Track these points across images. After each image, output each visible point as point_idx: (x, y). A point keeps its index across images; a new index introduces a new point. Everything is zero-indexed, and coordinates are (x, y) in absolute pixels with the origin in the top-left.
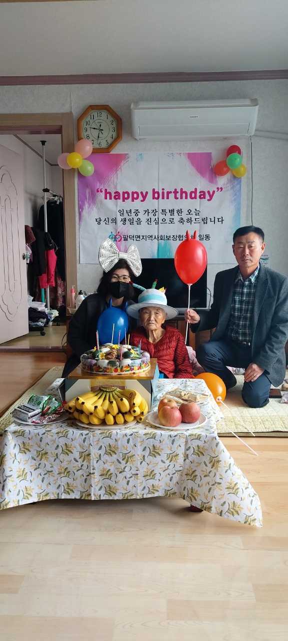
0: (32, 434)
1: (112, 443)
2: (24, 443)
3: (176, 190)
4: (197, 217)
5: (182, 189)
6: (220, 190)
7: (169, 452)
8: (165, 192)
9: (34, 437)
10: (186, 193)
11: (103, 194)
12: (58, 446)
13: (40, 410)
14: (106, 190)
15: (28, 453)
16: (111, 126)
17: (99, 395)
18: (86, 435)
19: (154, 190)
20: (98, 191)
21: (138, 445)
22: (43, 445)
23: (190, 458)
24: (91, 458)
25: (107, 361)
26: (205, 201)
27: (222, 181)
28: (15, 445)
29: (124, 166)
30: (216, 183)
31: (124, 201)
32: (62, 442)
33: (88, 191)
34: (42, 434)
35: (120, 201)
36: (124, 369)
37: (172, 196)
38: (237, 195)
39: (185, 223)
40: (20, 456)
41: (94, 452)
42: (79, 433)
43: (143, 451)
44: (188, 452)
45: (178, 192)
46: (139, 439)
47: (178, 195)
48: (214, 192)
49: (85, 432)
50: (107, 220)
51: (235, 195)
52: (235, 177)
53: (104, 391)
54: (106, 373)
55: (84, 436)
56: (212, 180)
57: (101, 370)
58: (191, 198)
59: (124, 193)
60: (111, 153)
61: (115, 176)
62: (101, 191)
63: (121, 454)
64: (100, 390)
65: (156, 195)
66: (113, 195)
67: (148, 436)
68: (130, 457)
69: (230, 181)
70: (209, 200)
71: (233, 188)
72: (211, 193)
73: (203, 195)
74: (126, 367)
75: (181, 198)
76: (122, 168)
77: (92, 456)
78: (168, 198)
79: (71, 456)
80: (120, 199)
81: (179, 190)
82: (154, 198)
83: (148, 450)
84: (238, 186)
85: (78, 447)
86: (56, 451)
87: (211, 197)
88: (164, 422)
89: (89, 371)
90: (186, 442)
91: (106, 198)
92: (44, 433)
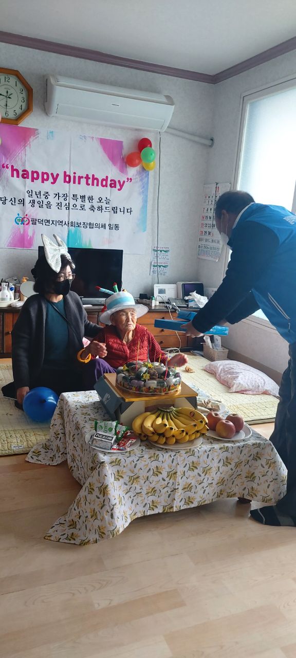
0: (127, 462)
1: (195, 460)
2: (118, 471)
3: (87, 175)
4: (108, 206)
5: (93, 176)
6: (130, 181)
7: (237, 460)
8: (77, 176)
9: (129, 465)
10: (97, 180)
11: (9, 171)
12: (150, 469)
13: (115, 437)
14: (12, 166)
15: (121, 479)
16: (21, 96)
18: (174, 456)
19: (65, 173)
20: (3, 167)
21: (215, 458)
24: (177, 476)
25: (156, 382)
26: (115, 190)
27: (132, 171)
28: (112, 474)
29: (33, 142)
30: (126, 173)
31: (33, 181)
34: (137, 461)
35: (29, 181)
37: (83, 181)
38: (145, 188)
39: (95, 210)
40: (116, 484)
42: (168, 455)
43: (219, 462)
44: (249, 459)
45: (90, 178)
46: (216, 453)
47: (90, 181)
48: (124, 182)
50: (13, 200)
51: (144, 187)
52: (143, 169)
56: (122, 170)
58: (103, 186)
59: (33, 172)
60: (19, 125)
61: (22, 152)
62: (7, 168)
63: (202, 468)
65: (67, 179)
66: (21, 173)
67: (223, 450)
68: (209, 470)
69: (139, 173)
70: (119, 190)
71: (141, 180)
72: (122, 183)
73: (113, 184)
74: (172, 386)
75: (93, 185)
76: (31, 144)
78: (79, 183)
80: (28, 178)
81: (90, 176)
82: (65, 181)
84: (146, 179)
87: (121, 186)
91: (13, 176)
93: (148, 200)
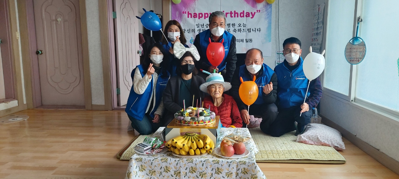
0: (147, 160)
1: (193, 166)
2: (142, 165)
3: (231, 12)
4: (244, 28)
5: (235, 11)
6: (259, 12)
7: (227, 171)
9: (148, 162)
10: (237, 13)
11: (186, 15)
12: (161, 167)
13: (150, 146)
14: (188, 12)
15: (144, 171)
17: (185, 138)
18: (178, 161)
20: (183, 13)
21: (209, 167)
22: (153, 167)
23: (239, 175)
24: (181, 175)
25: (190, 118)
26: (249, 18)
27: (260, 6)
28: (137, 167)
30: (256, 7)
31: (199, 19)
32: (164, 165)
33: (177, 13)
34: (153, 160)
35: (197, 19)
36: (200, 122)
37: (229, 15)
38: (269, 15)
39: (237, 32)
40: (140, 173)
41: (183, 171)
42: (174, 160)
43: (212, 170)
44: (238, 172)
45: (233, 13)
46: (209, 164)
47: (233, 15)
48: (255, 13)
49: (177, 159)
50: (189, 30)
51: (268, 14)
52: (268, 4)
53: (188, 135)
54: (189, 125)
55: (177, 162)
56: (254, 6)
57: (186, 123)
58: (241, 17)
59: (199, 14)
61: (194, 4)
62: (186, 13)
63: (199, 172)
64: (186, 134)
66: (193, 15)
67: (215, 162)
68: (204, 174)
69: (265, 6)
70: (251, 18)
71: (266, 10)
72: (253, 13)
73: (248, 15)
74: (201, 121)
75: (235, 17)
77: (182, 173)
79: (169, 174)
80: (197, 17)
81: (233, 12)
83: (214, 170)
84: (270, 9)
85: (173, 168)
86: (161, 170)
87: (253, 16)
88: (224, 154)
89: (180, 124)
90: (237, 166)
91: (188, 17)
92: (154, 160)
93: (272, 22)
